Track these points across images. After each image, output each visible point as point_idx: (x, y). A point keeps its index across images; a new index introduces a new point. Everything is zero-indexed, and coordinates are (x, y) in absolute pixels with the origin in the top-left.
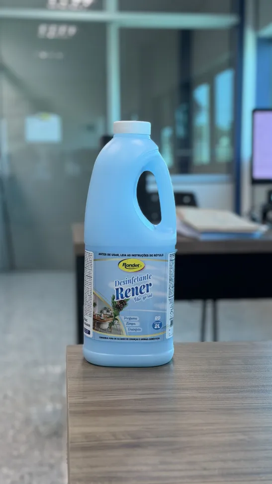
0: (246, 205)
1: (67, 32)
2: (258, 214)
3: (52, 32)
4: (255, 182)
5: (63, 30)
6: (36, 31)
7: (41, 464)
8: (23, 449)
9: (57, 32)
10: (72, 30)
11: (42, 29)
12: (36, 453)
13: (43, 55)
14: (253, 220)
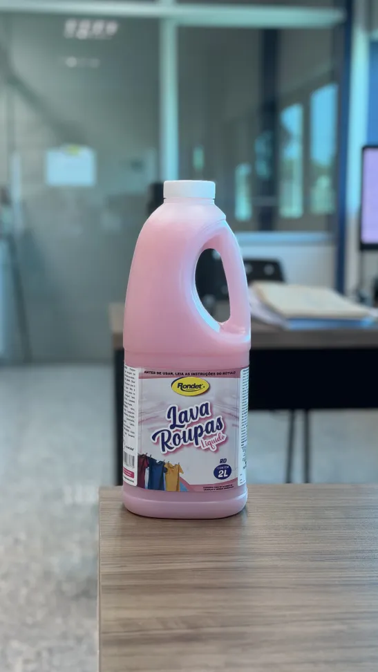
0: (352, 280)
1: (104, 30)
2: (368, 292)
3: (84, 31)
4: (364, 247)
5: (98, 27)
6: (61, 27)
7: (64, 636)
8: (40, 615)
9: (91, 29)
10: (112, 28)
11: (70, 26)
12: (59, 621)
13: (72, 62)
14: (361, 300)
